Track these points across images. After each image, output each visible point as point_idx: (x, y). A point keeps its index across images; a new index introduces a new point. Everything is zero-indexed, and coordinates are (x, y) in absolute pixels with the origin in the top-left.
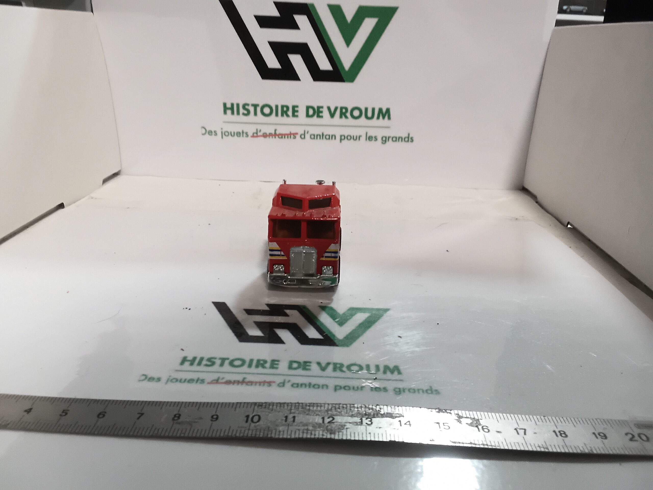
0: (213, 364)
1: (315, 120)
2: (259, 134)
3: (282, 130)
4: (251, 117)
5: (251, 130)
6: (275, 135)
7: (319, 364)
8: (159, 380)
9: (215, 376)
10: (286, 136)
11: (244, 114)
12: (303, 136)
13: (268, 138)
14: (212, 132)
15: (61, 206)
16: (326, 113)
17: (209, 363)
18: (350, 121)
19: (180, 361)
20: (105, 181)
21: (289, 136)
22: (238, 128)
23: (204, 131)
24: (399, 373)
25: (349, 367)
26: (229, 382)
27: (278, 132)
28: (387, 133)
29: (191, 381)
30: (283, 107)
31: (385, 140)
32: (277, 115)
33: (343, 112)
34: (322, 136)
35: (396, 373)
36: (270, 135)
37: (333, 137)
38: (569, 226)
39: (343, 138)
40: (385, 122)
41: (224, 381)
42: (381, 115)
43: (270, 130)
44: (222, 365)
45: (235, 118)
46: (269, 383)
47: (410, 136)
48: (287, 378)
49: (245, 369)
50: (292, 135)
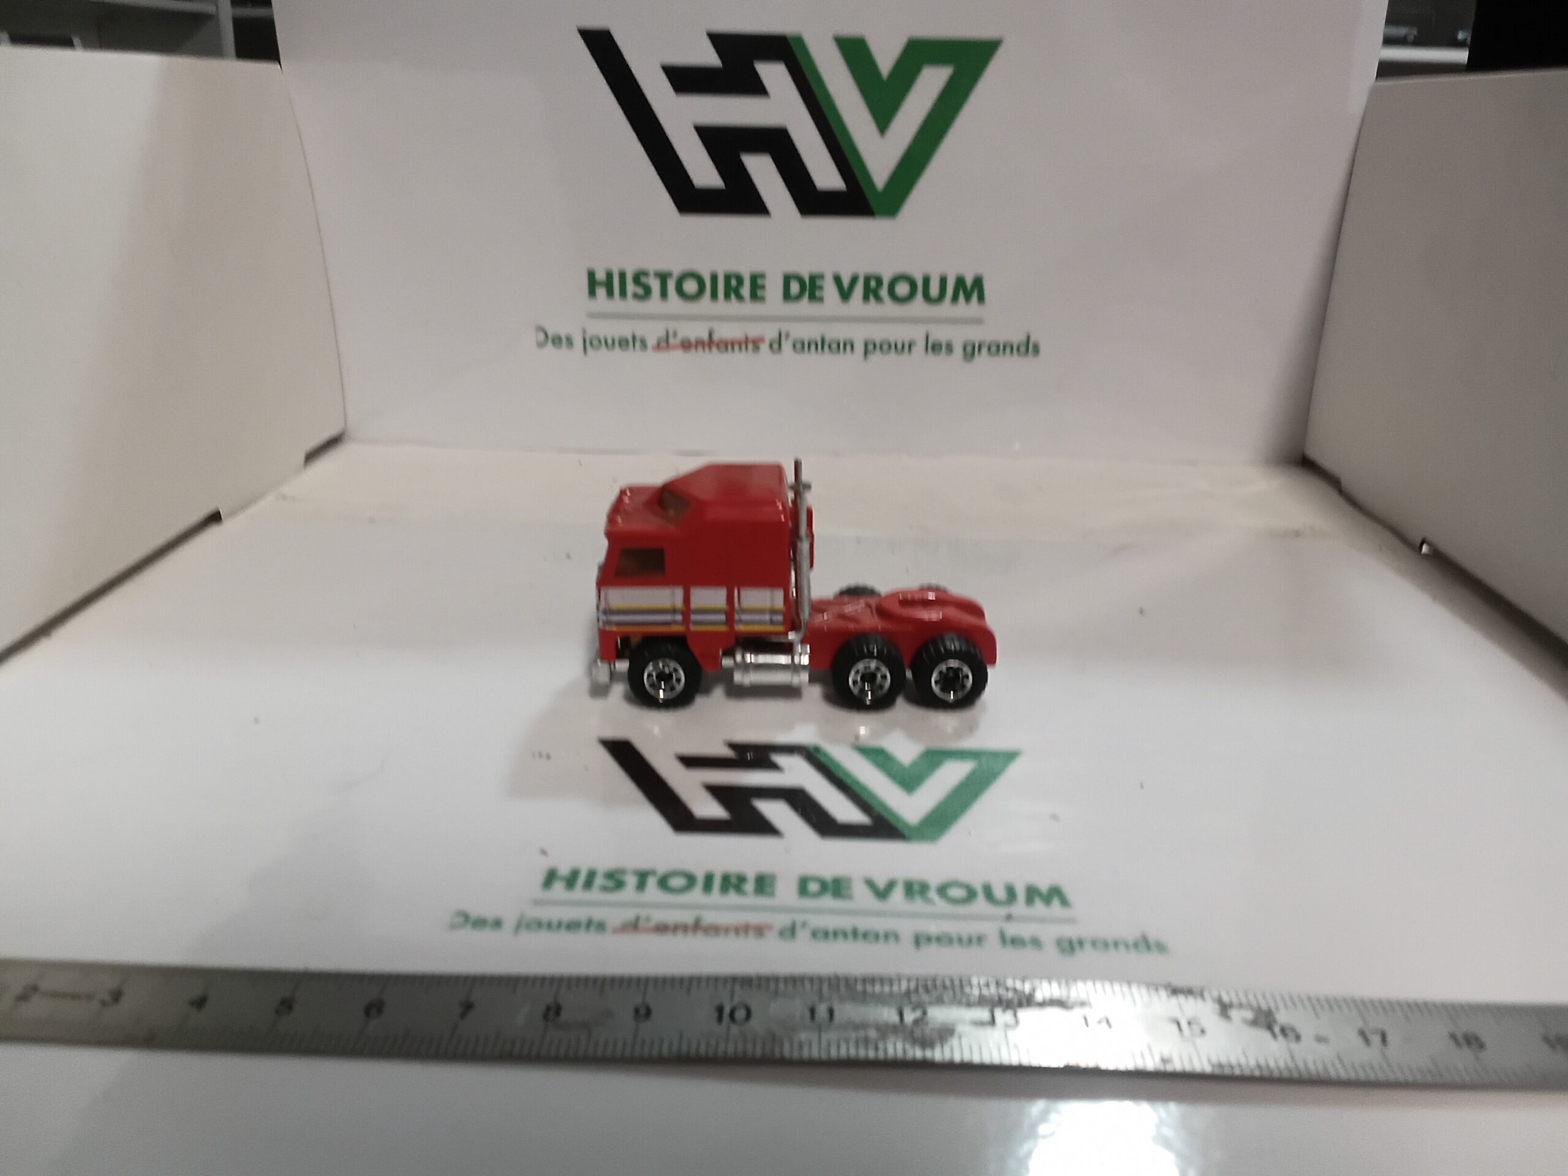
0: (620, 885)
1: (804, 307)
2: (671, 340)
3: (726, 331)
4: (654, 303)
5: (652, 332)
6: (710, 343)
7: (870, 884)
8: (497, 924)
9: (629, 914)
10: (736, 347)
11: (636, 296)
12: (776, 346)
13: (693, 351)
14: (560, 339)
15: (215, 518)
16: (830, 291)
17: (610, 883)
18: (889, 308)
19: (540, 878)
20: (312, 456)
21: (744, 347)
22: (624, 329)
23: (542, 337)
24: (1064, 902)
25: (942, 890)
26: (662, 929)
27: (716, 337)
28: (976, 334)
29: (572, 926)
30: (728, 278)
31: (971, 351)
32: (714, 295)
33: (872, 288)
34: (821, 345)
35: (1056, 902)
36: (699, 344)
37: (847, 346)
38: (1425, 549)
39: (871, 347)
40: (972, 308)
41: (652, 924)
42: (961, 293)
43: (697, 331)
44: (641, 885)
45: (617, 305)
46: (760, 931)
47: (1032, 339)
48: (799, 918)
49: (696, 895)
50: (752, 344)
